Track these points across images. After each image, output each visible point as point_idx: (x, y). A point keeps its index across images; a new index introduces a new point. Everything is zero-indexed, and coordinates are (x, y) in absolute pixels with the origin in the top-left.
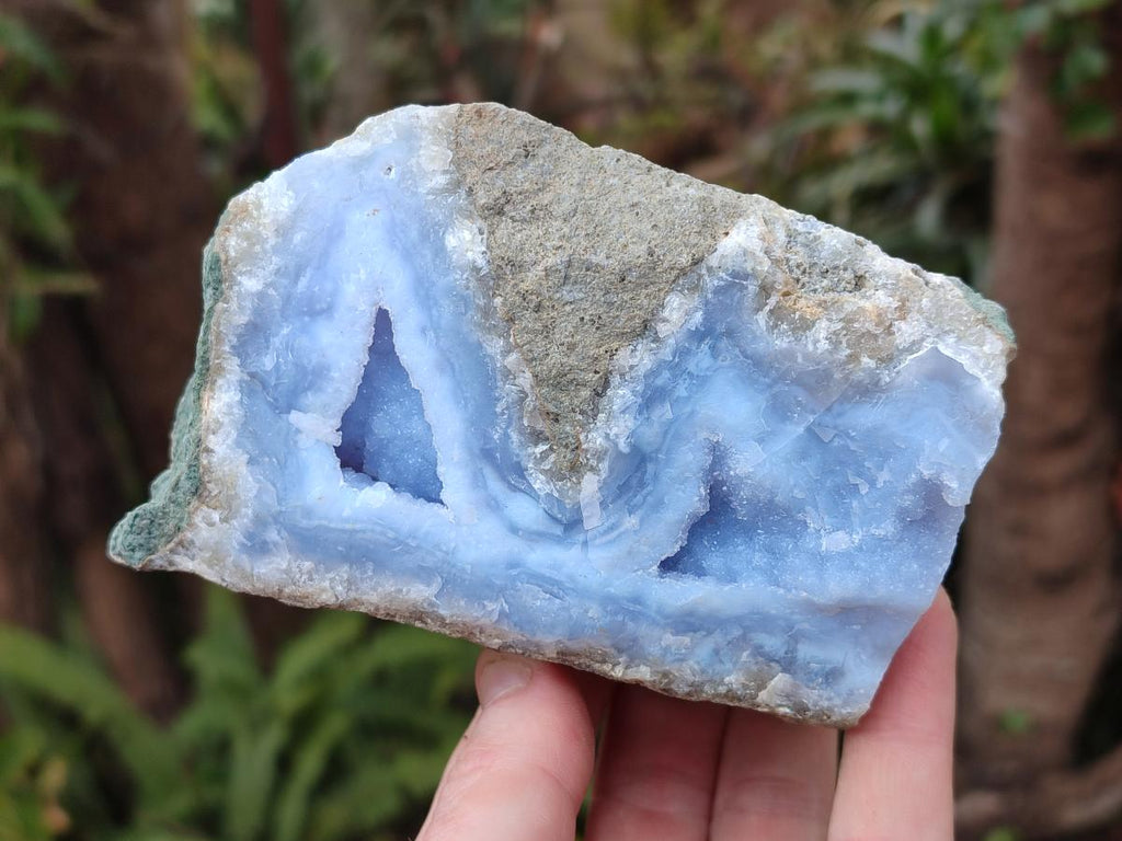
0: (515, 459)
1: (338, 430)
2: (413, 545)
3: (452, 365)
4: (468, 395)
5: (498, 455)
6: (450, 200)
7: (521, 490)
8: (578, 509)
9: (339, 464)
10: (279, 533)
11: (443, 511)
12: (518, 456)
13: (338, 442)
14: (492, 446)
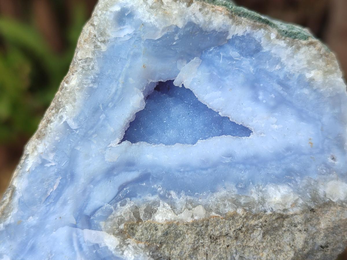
0: (139, 195)
1: (183, 85)
2: (101, 117)
3: (206, 169)
4: (186, 175)
5: (144, 184)
6: (308, 194)
7: (119, 193)
8: (97, 228)
9: (162, 81)
10: (128, 35)
11: (118, 140)
12: (140, 197)
13: (176, 83)
14: (151, 182)
